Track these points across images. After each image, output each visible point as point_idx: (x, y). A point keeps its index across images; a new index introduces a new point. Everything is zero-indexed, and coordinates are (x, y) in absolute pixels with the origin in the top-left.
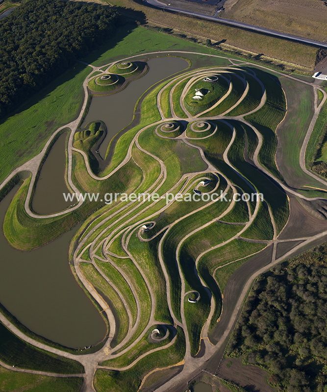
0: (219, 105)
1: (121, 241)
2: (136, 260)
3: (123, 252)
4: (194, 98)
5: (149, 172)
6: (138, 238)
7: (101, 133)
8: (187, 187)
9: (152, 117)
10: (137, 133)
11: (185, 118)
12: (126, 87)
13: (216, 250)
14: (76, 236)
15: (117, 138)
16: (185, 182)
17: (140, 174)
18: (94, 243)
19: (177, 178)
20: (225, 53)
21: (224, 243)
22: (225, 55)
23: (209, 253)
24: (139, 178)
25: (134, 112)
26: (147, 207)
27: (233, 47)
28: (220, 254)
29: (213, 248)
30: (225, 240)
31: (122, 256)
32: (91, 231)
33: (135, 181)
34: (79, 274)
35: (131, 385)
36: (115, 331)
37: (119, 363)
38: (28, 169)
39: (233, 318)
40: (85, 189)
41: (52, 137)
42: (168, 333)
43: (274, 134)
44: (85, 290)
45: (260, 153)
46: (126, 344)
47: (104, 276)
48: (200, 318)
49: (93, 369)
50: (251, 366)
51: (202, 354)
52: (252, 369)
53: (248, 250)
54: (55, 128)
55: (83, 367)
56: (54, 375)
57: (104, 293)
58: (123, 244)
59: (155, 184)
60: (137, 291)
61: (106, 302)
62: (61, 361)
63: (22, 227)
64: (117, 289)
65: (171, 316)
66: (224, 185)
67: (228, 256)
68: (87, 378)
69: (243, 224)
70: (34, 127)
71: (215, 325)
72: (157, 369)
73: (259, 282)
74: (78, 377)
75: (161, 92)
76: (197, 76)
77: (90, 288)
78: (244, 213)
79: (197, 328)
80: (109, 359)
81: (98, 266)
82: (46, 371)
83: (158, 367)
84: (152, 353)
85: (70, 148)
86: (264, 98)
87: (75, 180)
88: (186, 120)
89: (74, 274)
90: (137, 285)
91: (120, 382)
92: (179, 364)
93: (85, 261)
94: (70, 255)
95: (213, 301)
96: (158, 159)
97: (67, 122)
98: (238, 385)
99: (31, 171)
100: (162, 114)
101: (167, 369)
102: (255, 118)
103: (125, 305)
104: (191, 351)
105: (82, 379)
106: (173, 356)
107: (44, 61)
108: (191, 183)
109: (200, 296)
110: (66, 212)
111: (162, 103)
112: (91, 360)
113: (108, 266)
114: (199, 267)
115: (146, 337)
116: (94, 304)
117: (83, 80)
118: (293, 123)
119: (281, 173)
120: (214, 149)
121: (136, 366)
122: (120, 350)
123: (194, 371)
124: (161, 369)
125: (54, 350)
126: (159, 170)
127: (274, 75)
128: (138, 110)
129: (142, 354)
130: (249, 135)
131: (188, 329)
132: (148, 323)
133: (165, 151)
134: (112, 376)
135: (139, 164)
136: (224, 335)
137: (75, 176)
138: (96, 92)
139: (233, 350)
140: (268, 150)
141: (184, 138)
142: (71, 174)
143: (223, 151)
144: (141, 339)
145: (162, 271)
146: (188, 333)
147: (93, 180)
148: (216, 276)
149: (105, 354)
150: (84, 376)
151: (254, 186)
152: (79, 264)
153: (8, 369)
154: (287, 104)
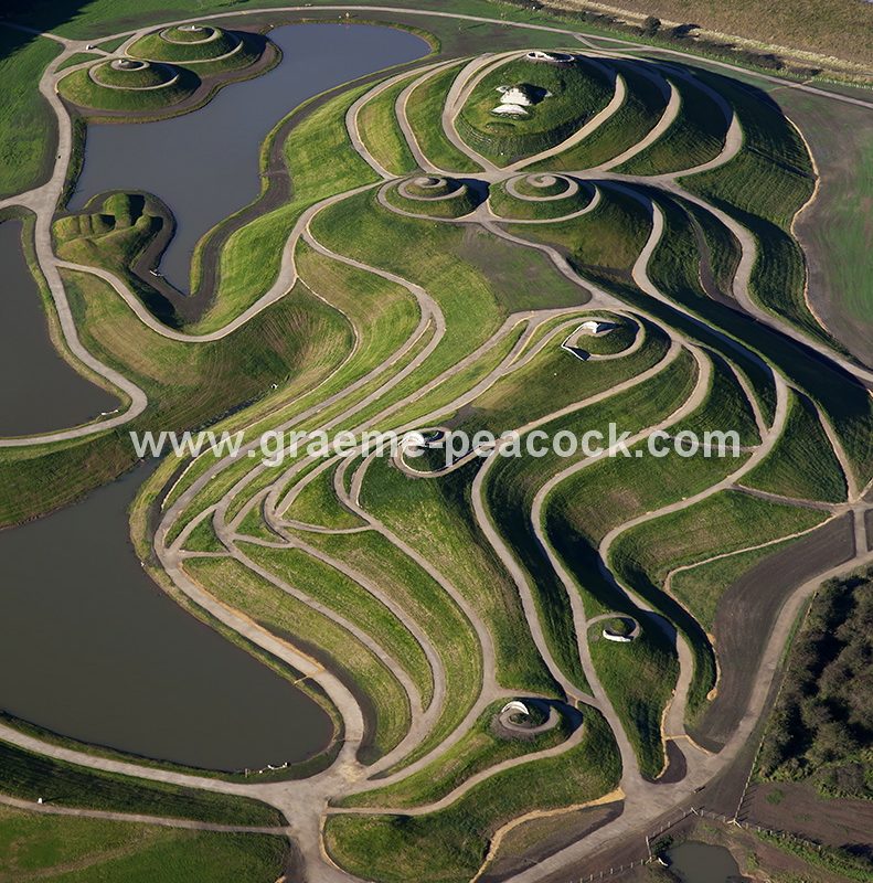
1: (332, 484)
2: (399, 535)
3: (347, 516)
4: (496, 110)
5: (373, 320)
6: (394, 469)
7: (156, 224)
8: (534, 343)
9: (337, 179)
10: (300, 215)
11: (470, 171)
12: (208, 101)
13: (661, 521)
14: (145, 494)
15: (221, 237)
16: (521, 332)
17: (341, 328)
18: (223, 505)
19: (488, 325)
20: (560, 19)
21: (686, 503)
22: (556, 22)
23: (642, 529)
24: (340, 338)
25: (263, 170)
26: (400, 404)
28: (677, 531)
29: (650, 515)
30: (689, 494)
31: (344, 528)
32: (201, 480)
34: (189, 589)
35: (458, 850)
36: (362, 720)
37: (403, 795)
39: (760, 691)
40: (143, 370)
42: (555, 717)
43: (788, 238)
44: (223, 630)
45: (754, 279)
46: (415, 752)
47: (284, 586)
48: (652, 688)
49: (315, 815)
50: (846, 799)
51: (678, 771)
52: (854, 807)
53: (771, 527)
56: (188, 824)
57: (294, 632)
58: (341, 494)
59: (406, 348)
60: (417, 618)
61: (310, 655)
62: (194, 799)
64: (342, 621)
65: (551, 676)
66: (658, 340)
67: (705, 540)
68: (300, 837)
71: (705, 707)
73: (827, 598)
74: (270, 835)
75: (355, 109)
77: (239, 622)
78: (741, 418)
79: (647, 713)
80: (362, 790)
81: (256, 562)
82: (156, 813)
83: (539, 806)
84: (511, 769)
85: (48, 263)
86: (735, 135)
87: (95, 348)
88: (480, 177)
89: (172, 591)
90: (413, 603)
91: (421, 840)
92: (607, 799)
93: (202, 554)
94: (138, 544)
95: (683, 645)
96: (401, 280)
97: (12, 189)
98: (817, 843)
100: (380, 169)
101: (568, 814)
102: (714, 187)
103: (383, 657)
104: (641, 765)
105: (286, 840)
106: (582, 777)
108: (543, 335)
109: (641, 625)
110: (91, 429)
111: (368, 136)
112: (301, 795)
113: (296, 559)
114: (616, 563)
115: (485, 726)
116: (268, 663)
118: (847, 209)
119: (836, 336)
120: (596, 253)
121: (464, 803)
122: (398, 767)
123: (663, 814)
124: (550, 813)
125: (162, 776)
126: (414, 310)
127: (751, 83)
128: (277, 165)
129: (476, 772)
130: (706, 227)
131: (619, 712)
132: (479, 694)
133: (427, 258)
134: (393, 823)
135: (334, 298)
136: (740, 729)
137: (92, 337)
138: (99, 109)
139: (781, 762)
140: (779, 273)
141: (487, 220)
142: (74, 333)
143: (630, 263)
144: (467, 735)
145: (499, 560)
146: (618, 720)
147: (170, 342)
148: (675, 590)
149: (344, 779)
150: (287, 833)
151: (760, 355)
152: (181, 564)
153: (24, 810)
154: (813, 160)
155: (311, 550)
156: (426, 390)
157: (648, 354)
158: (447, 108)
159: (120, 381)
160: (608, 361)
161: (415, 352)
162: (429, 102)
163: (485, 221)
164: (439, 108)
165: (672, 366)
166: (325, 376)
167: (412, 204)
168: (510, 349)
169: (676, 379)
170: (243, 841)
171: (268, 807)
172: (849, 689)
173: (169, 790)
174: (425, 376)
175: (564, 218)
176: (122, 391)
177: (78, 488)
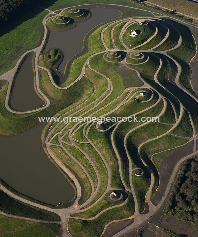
0: (149, 42)
1: (82, 131)
2: (95, 145)
3: (84, 139)
4: (131, 36)
5: (98, 85)
6: (95, 129)
7: (59, 57)
8: (130, 96)
9: (97, 48)
10: (87, 58)
12: (75, 26)
13: (152, 142)
14: (46, 127)
15: (72, 61)
16: (127, 93)
17: (92, 87)
18: (61, 132)
19: (121, 90)
21: (158, 137)
22: (148, 9)
23: (147, 144)
24: (91, 89)
25: (83, 44)
26: (100, 109)
27: (154, 4)
28: (155, 144)
29: (150, 140)
30: (159, 135)
31: (84, 142)
33: (88, 91)
34: (51, 153)
35: (96, 230)
36: (81, 192)
37: (86, 215)
38: (5, 79)
39: (168, 189)
40: (51, 95)
41: (22, 58)
42: (122, 196)
43: (189, 66)
44: (56, 165)
45: (180, 78)
46: (91, 203)
47: (70, 155)
48: (144, 187)
49: (67, 219)
50: (183, 221)
51: (147, 212)
52: (184, 223)
53: (175, 143)
54: (23, 52)
55: (60, 217)
56: (39, 221)
57: (71, 167)
58: (84, 133)
59: (104, 94)
60: (96, 166)
61: (73, 173)
62: (42, 212)
63: (4, 119)
64: (80, 165)
65: (122, 184)
66: (156, 96)
67: (161, 147)
68: (63, 225)
69: (172, 125)
70: (7, 50)
71: (155, 193)
72: (115, 221)
73: (185, 165)
74: (56, 224)
75: (103, 31)
76: (131, 21)
77: (59, 163)
78: (172, 117)
79: (142, 194)
80: (78, 212)
81: (65, 148)
82: (32, 218)
83: (115, 219)
84: (110, 209)
85: (36, 66)
86: (180, 40)
87: (42, 88)
88: (125, 51)
89: (47, 153)
90: (96, 163)
91: (88, 228)
92: (131, 218)
93: (54, 145)
94: (42, 140)
95: (152, 176)
96: (105, 77)
97: (32, 48)
98: (175, 233)
99: (8, 80)
100: (106, 47)
101: (122, 221)
102: (174, 54)
103: (88, 176)
104: (139, 209)
105: (60, 226)
106: (126, 212)
107: (13, 3)
108: (133, 94)
109: (144, 172)
110: (37, 110)
111: (105, 38)
112: (65, 213)
113: (73, 148)
114: (141, 153)
115: (106, 198)
116: (64, 175)
117: (42, 19)
119: (196, 92)
120: (147, 72)
121: (99, 218)
122: (86, 207)
123: (142, 223)
124: (118, 221)
125: (36, 205)
126: (107, 85)
127: (186, 25)
128: (86, 43)
129: (103, 210)
130: (171, 65)
131: (136, 194)
132: (106, 188)
133: (111, 72)
134: (82, 224)
135: (91, 80)
136: (162, 200)
137: (42, 86)
138: (53, 28)
139: (170, 210)
140: (185, 76)
141: (125, 63)
142: (38, 85)
143: (153, 74)
144: (102, 199)
145: (115, 153)
146: (136, 197)
147: (57, 89)
148: (153, 160)
149: (75, 209)
150: (60, 223)
151: (178, 99)
152: (50, 147)
153: (4, 216)
154: (196, 46)
155: (76, 147)
156: (106, 106)
157: (153, 101)
158: (121, 34)
159: (45, 98)
160: (145, 103)
161: (106, 95)
162: (117, 32)
163: (124, 63)
164: (119, 33)
165: (158, 104)
166: (87, 99)
167: (109, 59)
168: (125, 98)
169: (159, 107)
170: (50, 225)
171: (58, 216)
172: (187, 191)
173: (37, 209)
174: (107, 102)
175: (141, 64)
176: (45, 100)
177: (33, 124)
